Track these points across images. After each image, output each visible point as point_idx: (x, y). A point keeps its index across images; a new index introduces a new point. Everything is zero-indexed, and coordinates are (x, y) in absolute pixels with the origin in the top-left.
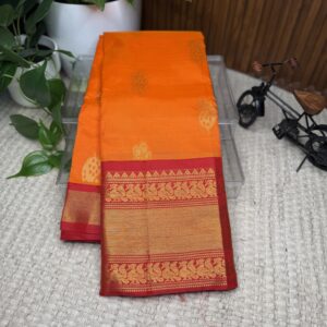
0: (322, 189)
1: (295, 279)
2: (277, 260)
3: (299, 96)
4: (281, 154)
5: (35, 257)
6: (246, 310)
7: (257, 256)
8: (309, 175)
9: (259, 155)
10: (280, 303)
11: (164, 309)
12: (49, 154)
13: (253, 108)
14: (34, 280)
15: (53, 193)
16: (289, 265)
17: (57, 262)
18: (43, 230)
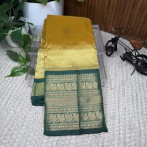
0: (142, 83)
1: (129, 121)
2: (121, 113)
4: (124, 68)
5: (16, 111)
7: (112, 111)
8: (137, 77)
9: (115, 68)
10: (122, 132)
12: (23, 67)
13: (112, 48)
14: (15, 120)
15: (24, 84)
16: (126, 116)
17: (25, 113)
18: (19, 99)
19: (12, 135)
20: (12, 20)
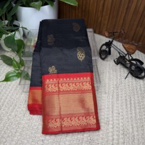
0: (136, 87)
1: (122, 126)
2: (115, 118)
3: (125, 46)
4: (118, 71)
5: (9, 117)
6: (100, 140)
7: (106, 116)
8: (130, 80)
9: (109, 72)
10: (115, 137)
11: (64, 140)
12: (17, 72)
13: (106, 51)
14: (9, 127)
15: (18, 89)
16: (120, 120)
17: (18, 119)
18: (13, 105)
19: (5, 142)
20: (6, 24)
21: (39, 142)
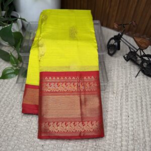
0: (148, 86)
1: (132, 131)
2: (124, 121)
3: (137, 40)
4: (128, 69)
5: (5, 119)
6: (107, 147)
7: (114, 119)
8: (142, 79)
9: (117, 69)
10: (124, 143)
11: (67, 145)
12: (15, 68)
13: (115, 46)
14: (5, 130)
15: (16, 87)
16: (130, 124)
17: (15, 121)
18: (10, 105)
21: (38, 148)
